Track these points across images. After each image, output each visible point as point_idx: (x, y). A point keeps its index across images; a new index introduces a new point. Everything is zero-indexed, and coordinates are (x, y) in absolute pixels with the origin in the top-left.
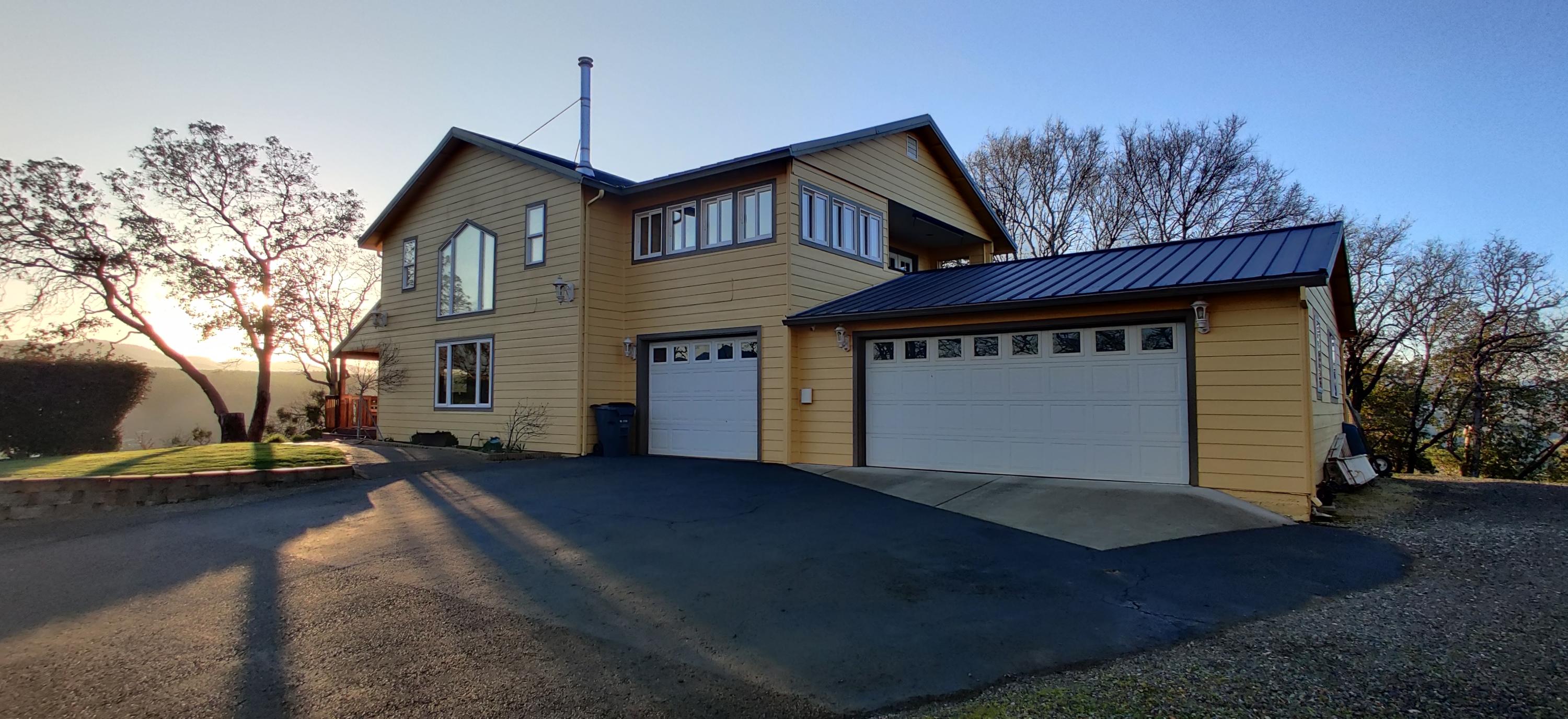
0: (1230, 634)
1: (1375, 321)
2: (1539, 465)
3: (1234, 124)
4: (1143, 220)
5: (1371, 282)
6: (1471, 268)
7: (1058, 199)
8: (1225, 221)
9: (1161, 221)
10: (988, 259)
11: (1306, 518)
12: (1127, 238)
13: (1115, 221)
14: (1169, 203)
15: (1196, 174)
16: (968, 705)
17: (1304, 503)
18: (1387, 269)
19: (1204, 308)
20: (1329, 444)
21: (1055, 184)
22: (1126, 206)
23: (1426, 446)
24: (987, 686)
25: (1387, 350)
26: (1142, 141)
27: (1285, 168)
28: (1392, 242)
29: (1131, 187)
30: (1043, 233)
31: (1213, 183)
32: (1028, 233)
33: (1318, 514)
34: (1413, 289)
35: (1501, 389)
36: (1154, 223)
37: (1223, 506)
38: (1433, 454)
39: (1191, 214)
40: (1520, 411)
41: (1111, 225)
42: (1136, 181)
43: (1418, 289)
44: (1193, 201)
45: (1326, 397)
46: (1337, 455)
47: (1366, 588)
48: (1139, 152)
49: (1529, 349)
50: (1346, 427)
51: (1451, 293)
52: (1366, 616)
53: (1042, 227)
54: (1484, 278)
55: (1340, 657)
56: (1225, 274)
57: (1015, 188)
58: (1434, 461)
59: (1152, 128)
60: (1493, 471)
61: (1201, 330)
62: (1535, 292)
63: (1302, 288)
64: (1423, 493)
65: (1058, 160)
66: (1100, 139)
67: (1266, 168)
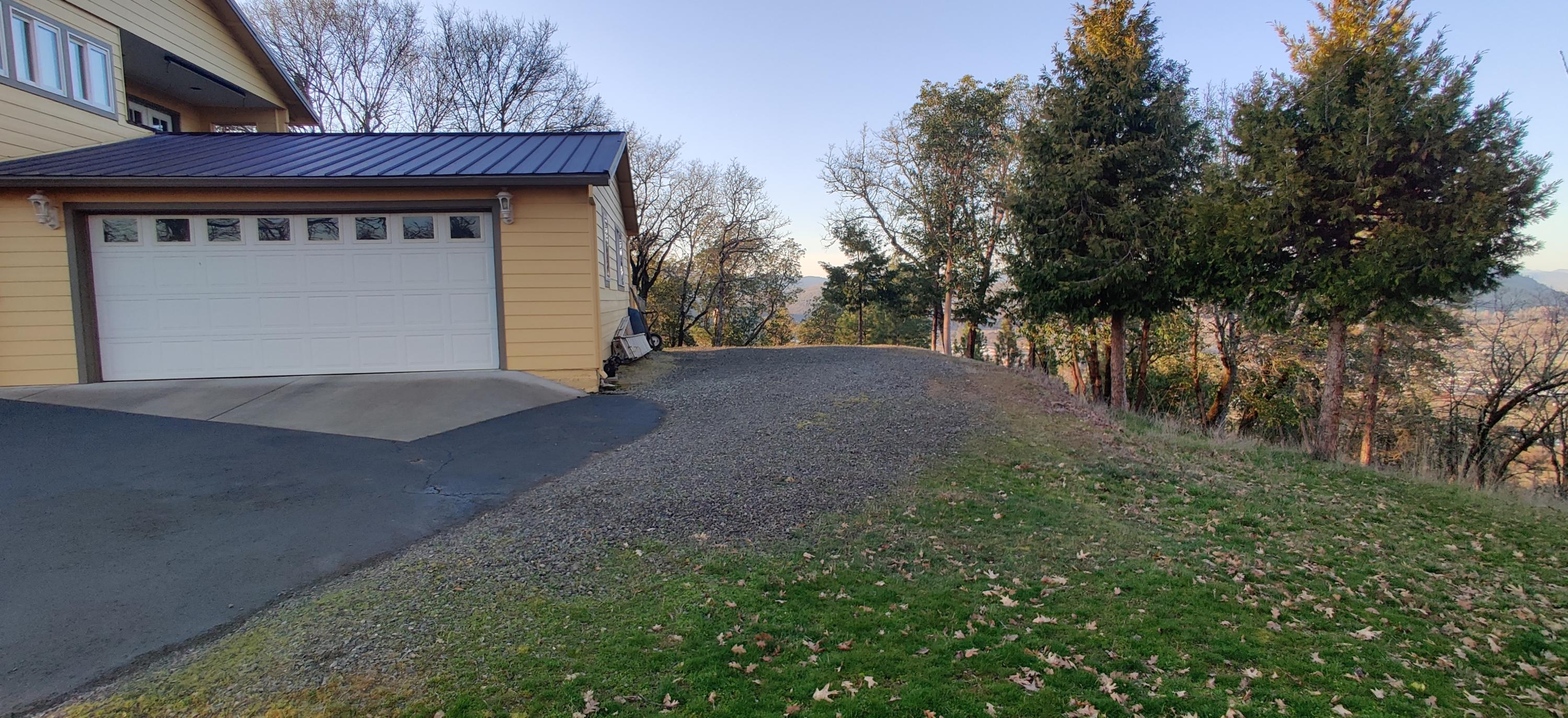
0: (521, 499)
1: (657, 225)
2: (754, 336)
3: (547, 29)
4: (462, 111)
5: (654, 191)
6: (719, 186)
7: (371, 74)
8: (539, 122)
9: (481, 114)
10: (281, 127)
11: (595, 389)
12: (446, 125)
13: (435, 108)
14: (488, 96)
15: (513, 72)
16: (222, 642)
17: (594, 376)
18: (665, 181)
19: (508, 199)
20: (616, 325)
21: (367, 56)
22: (446, 94)
23: (690, 325)
24: (254, 612)
25: (665, 249)
26: (460, 28)
27: (589, 80)
28: (668, 160)
29: (452, 75)
30: (355, 110)
31: (528, 82)
32: (338, 108)
33: (605, 385)
34: (682, 200)
35: (735, 280)
36: (473, 115)
37: (528, 386)
38: (695, 332)
39: (508, 111)
40: (746, 297)
41: (431, 112)
42: (456, 68)
43: (685, 200)
44: (511, 98)
45: (614, 285)
46: (622, 334)
47: (632, 439)
48: (458, 39)
49: (751, 250)
50: (631, 312)
51: (706, 205)
52: (629, 462)
53: (355, 103)
54: (727, 194)
55: (604, 500)
56: (527, 168)
57: (318, 52)
58: (695, 337)
59: (471, 16)
60: (730, 342)
61: (505, 220)
62: (756, 208)
63: (590, 186)
64: (681, 361)
65: (369, 29)
66: (417, 16)
67: (574, 77)
